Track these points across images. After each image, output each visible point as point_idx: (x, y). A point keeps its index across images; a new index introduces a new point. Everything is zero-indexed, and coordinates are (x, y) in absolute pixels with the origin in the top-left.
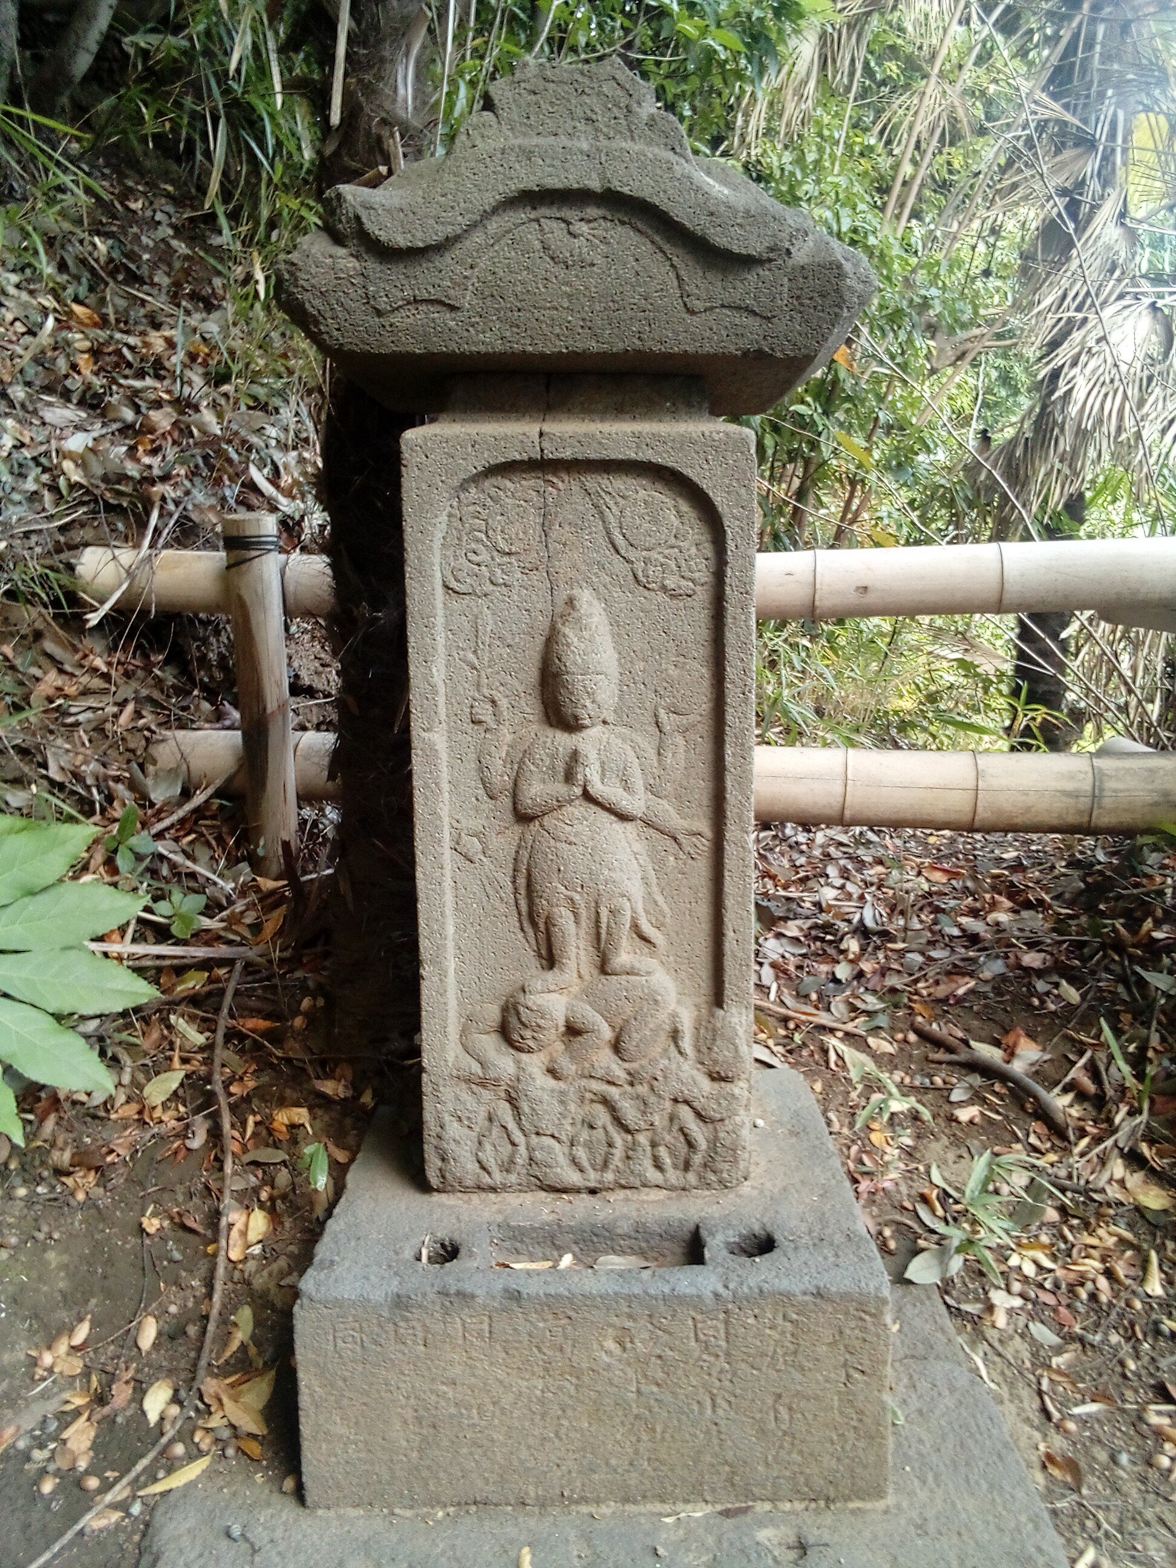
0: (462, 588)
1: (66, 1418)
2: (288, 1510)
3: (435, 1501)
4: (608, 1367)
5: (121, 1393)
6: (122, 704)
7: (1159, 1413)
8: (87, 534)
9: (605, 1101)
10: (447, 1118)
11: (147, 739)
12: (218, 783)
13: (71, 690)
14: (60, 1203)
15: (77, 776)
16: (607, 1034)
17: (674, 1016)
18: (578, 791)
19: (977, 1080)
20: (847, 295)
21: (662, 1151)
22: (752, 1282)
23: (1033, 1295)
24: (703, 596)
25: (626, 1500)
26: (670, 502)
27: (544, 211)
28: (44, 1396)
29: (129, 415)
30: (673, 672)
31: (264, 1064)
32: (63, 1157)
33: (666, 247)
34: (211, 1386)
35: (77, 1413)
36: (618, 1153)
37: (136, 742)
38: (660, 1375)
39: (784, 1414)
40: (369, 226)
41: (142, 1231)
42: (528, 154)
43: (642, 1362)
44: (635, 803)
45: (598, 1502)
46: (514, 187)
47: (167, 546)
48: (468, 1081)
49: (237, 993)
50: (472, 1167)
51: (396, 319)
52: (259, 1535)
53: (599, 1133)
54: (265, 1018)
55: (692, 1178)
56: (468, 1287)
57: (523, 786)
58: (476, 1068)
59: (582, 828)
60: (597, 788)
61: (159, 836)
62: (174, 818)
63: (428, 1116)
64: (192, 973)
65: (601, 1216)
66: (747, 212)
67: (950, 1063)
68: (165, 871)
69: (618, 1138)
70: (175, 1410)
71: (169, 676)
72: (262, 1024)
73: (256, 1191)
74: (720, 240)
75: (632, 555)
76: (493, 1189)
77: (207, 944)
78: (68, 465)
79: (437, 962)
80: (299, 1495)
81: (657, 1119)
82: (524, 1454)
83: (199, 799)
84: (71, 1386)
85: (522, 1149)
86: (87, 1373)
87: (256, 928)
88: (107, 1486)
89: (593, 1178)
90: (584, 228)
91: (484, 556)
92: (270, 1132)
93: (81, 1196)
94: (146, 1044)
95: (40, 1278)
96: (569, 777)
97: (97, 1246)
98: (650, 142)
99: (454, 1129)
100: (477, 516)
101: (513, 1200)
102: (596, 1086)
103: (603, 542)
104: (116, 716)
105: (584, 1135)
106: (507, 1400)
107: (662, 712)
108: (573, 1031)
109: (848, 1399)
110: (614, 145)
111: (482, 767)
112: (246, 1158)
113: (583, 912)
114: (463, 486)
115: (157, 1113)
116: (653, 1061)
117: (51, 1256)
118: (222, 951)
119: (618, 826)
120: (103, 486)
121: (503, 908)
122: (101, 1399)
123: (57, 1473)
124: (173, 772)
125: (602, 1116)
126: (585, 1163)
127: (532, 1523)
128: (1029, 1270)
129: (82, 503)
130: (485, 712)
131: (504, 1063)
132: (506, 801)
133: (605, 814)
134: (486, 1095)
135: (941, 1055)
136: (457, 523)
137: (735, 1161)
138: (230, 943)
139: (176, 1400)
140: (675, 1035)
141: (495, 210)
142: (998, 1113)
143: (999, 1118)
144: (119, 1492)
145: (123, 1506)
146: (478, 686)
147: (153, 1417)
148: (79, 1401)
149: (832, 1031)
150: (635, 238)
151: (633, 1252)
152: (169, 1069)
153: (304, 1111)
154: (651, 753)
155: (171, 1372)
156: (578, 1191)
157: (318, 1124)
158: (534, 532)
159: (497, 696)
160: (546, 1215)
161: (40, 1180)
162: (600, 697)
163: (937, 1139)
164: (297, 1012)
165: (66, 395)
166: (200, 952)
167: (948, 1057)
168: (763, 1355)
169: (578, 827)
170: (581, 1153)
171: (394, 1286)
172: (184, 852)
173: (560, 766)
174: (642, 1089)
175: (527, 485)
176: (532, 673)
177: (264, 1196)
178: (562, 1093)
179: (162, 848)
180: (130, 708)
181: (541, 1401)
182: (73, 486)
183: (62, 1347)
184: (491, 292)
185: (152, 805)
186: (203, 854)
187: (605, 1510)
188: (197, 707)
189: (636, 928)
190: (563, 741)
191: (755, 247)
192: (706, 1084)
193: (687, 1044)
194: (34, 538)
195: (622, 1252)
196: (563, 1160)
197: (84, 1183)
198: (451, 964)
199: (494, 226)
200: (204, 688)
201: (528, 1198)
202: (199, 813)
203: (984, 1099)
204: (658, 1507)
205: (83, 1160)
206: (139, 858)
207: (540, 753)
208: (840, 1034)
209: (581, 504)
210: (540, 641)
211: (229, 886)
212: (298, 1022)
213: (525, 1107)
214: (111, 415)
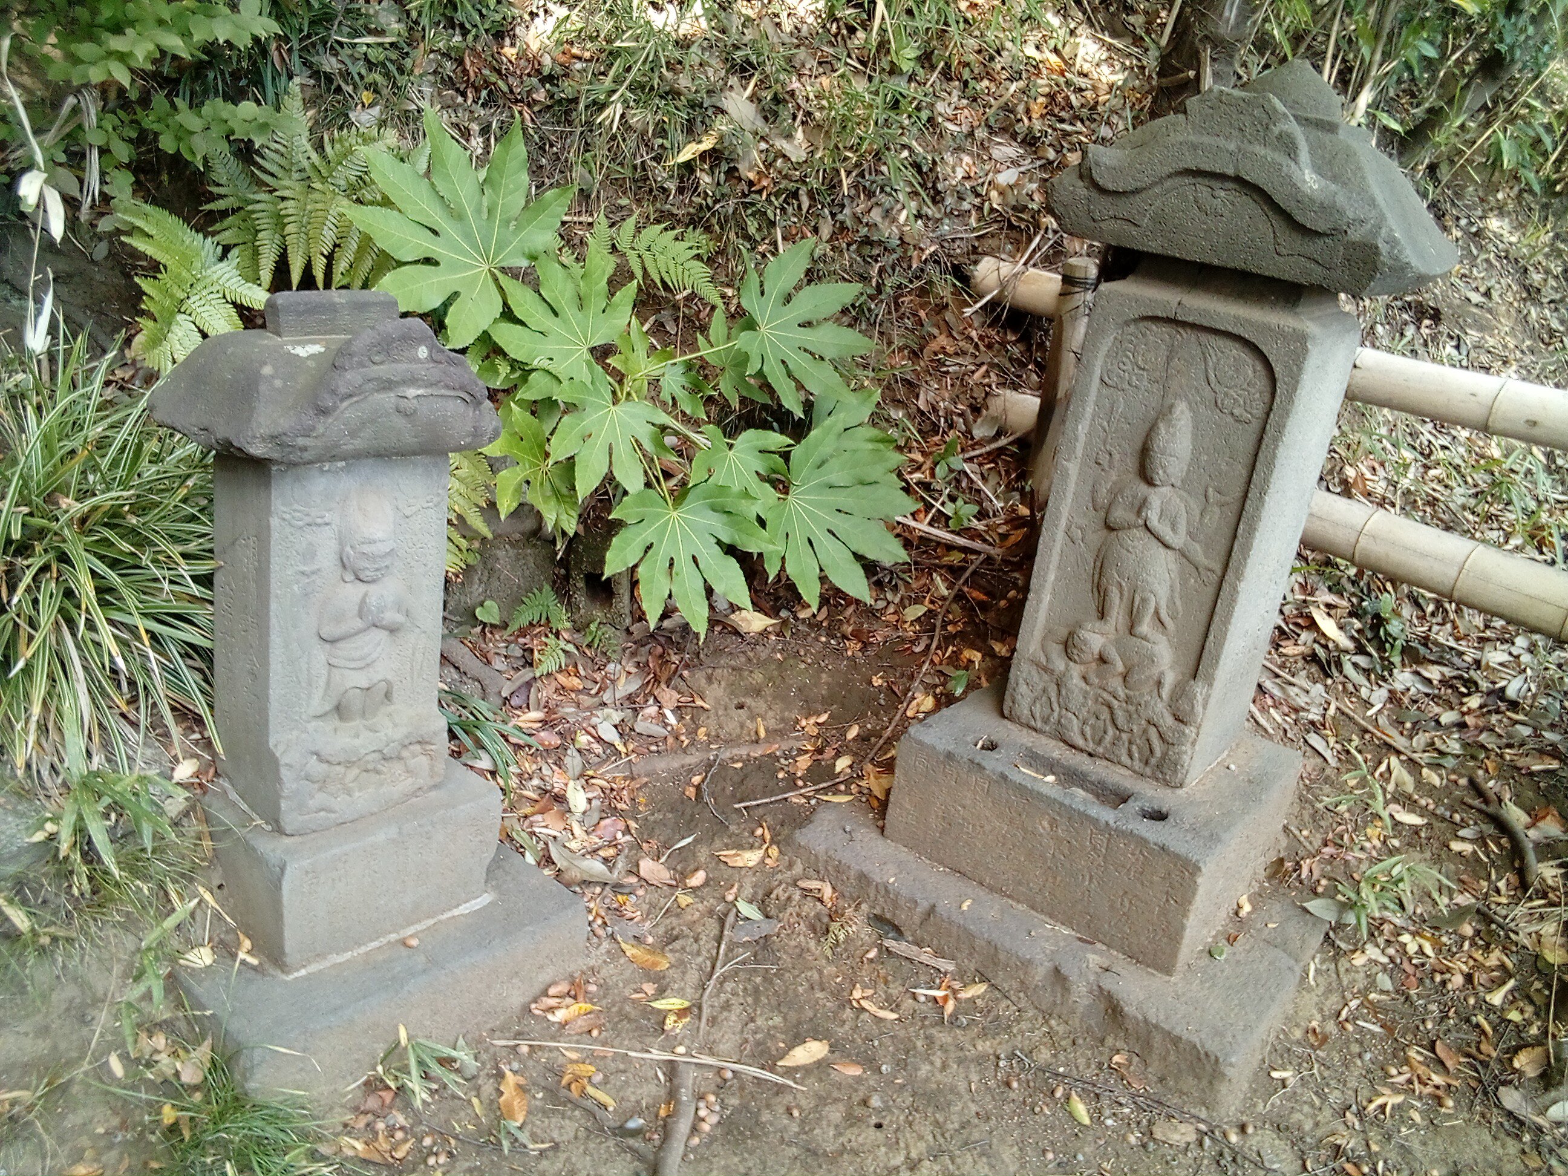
0: (1110, 382)
1: (802, 752)
2: (875, 835)
3: (941, 863)
4: (1041, 835)
5: (829, 753)
6: (980, 366)
7: (1418, 1052)
8: (992, 242)
9: (1110, 707)
10: (1021, 681)
11: (987, 394)
12: (1018, 435)
13: (950, 350)
14: (839, 653)
15: (935, 410)
16: (1120, 667)
17: (1162, 673)
18: (1141, 522)
19: (1489, 829)
20: (1380, 266)
21: (1134, 748)
22: (1130, 827)
23: (1398, 961)
24: (1256, 425)
25: (1032, 908)
26: (1249, 361)
27: (1199, 180)
28: (797, 739)
29: (1051, 154)
30: (1224, 467)
31: (971, 621)
32: (848, 629)
33: (1270, 213)
34: (869, 767)
35: (807, 752)
36: (1108, 738)
37: (979, 394)
38: (1066, 852)
39: (1127, 904)
40: (1094, 174)
41: (870, 683)
42: (1194, 147)
43: (1059, 840)
44: (1178, 540)
45: (1018, 902)
46: (1182, 165)
47: (1034, 265)
48: (1037, 665)
49: (974, 573)
50: (1026, 712)
51: (1103, 225)
52: (857, 836)
53: (1101, 723)
54: (986, 594)
55: (1148, 771)
56: (984, 763)
57: (1113, 510)
58: (1043, 660)
59: (1139, 545)
60: (1154, 522)
61: (970, 460)
62: (983, 450)
63: (1011, 675)
64: (955, 552)
65: (1084, 768)
66: (1322, 203)
67: (1480, 811)
68: (964, 484)
69: (1111, 731)
70: (849, 771)
71: (1016, 351)
72: (982, 597)
73: (936, 686)
74: (1299, 218)
75: (1217, 388)
76: (1035, 730)
77: (972, 538)
78: (994, 194)
79: (1038, 593)
80: (882, 829)
81: (1135, 728)
82: (989, 859)
83: (1003, 442)
84: (809, 740)
85: (1056, 714)
86: (817, 737)
87: (1004, 537)
88: (805, 786)
89: (1091, 747)
90: (1222, 194)
91: (1129, 367)
92: (958, 659)
93: (850, 653)
94: (915, 585)
95: (815, 685)
96: (1139, 513)
97: (847, 682)
98: (1274, 150)
99: (1023, 688)
100: (1131, 342)
101: (1044, 740)
102: (1105, 695)
103: (1202, 376)
104: (973, 372)
105: (1092, 721)
106: (987, 828)
107: (1210, 490)
108: (1102, 660)
109: (1164, 913)
110: (1250, 148)
111: (1094, 491)
112: (939, 668)
113: (1126, 593)
114: (1127, 323)
115: (906, 626)
116: (1142, 695)
117: (824, 676)
118: (977, 545)
119: (1162, 550)
120: (1011, 212)
121: (1084, 576)
122: (820, 751)
123: (788, 772)
124: (995, 419)
125: (1105, 715)
126: (1089, 737)
127: (982, 893)
128: (1412, 948)
129: (996, 221)
130: (1104, 459)
131: (1060, 664)
132: (1102, 514)
133: (1155, 541)
134: (1046, 677)
135: (1476, 803)
136: (1117, 343)
137: (1176, 771)
138: (985, 541)
139: (851, 767)
140: (1159, 684)
141: (1170, 176)
142: (1488, 857)
143: (1485, 859)
144: (808, 791)
145: (809, 798)
146: (1105, 443)
147: (838, 769)
148: (809, 748)
149: (1398, 753)
150: (1252, 204)
151: (1092, 792)
152: (922, 603)
153: (979, 655)
154: (1197, 513)
155: (855, 754)
156: (1082, 750)
157: (983, 665)
158: (1161, 360)
159: (1114, 452)
160: (1056, 754)
161: (834, 637)
162: (1170, 470)
163: (1422, 851)
164: (1004, 597)
165: (1014, 136)
166: (961, 541)
167: (1483, 807)
168: (1123, 866)
169: (1136, 543)
170: (1088, 730)
171: (951, 748)
172: (982, 474)
173: (1137, 503)
174: (1132, 708)
175: (1165, 330)
176: (1138, 445)
177: (938, 691)
178: (1086, 692)
179: (967, 467)
180: (984, 368)
181: (1004, 837)
182: (992, 210)
183: (812, 721)
184: (1159, 220)
185: (972, 438)
186: (993, 479)
187: (1020, 906)
188: (1028, 377)
189: (1157, 613)
190: (1143, 488)
191: (1321, 227)
192: (1169, 721)
193: (1165, 692)
194: (958, 242)
195: (1086, 790)
196: (1076, 729)
197: (853, 647)
198: (1047, 598)
199: (1168, 184)
200: (1037, 364)
201: (1053, 743)
202: (1001, 450)
203: (1486, 845)
204: (1048, 920)
205: (857, 635)
206: (951, 471)
207: (1128, 492)
208: (1403, 758)
209: (1196, 351)
210: (1147, 426)
211: (999, 505)
212: (1003, 603)
213: (1064, 692)
214: (1040, 154)
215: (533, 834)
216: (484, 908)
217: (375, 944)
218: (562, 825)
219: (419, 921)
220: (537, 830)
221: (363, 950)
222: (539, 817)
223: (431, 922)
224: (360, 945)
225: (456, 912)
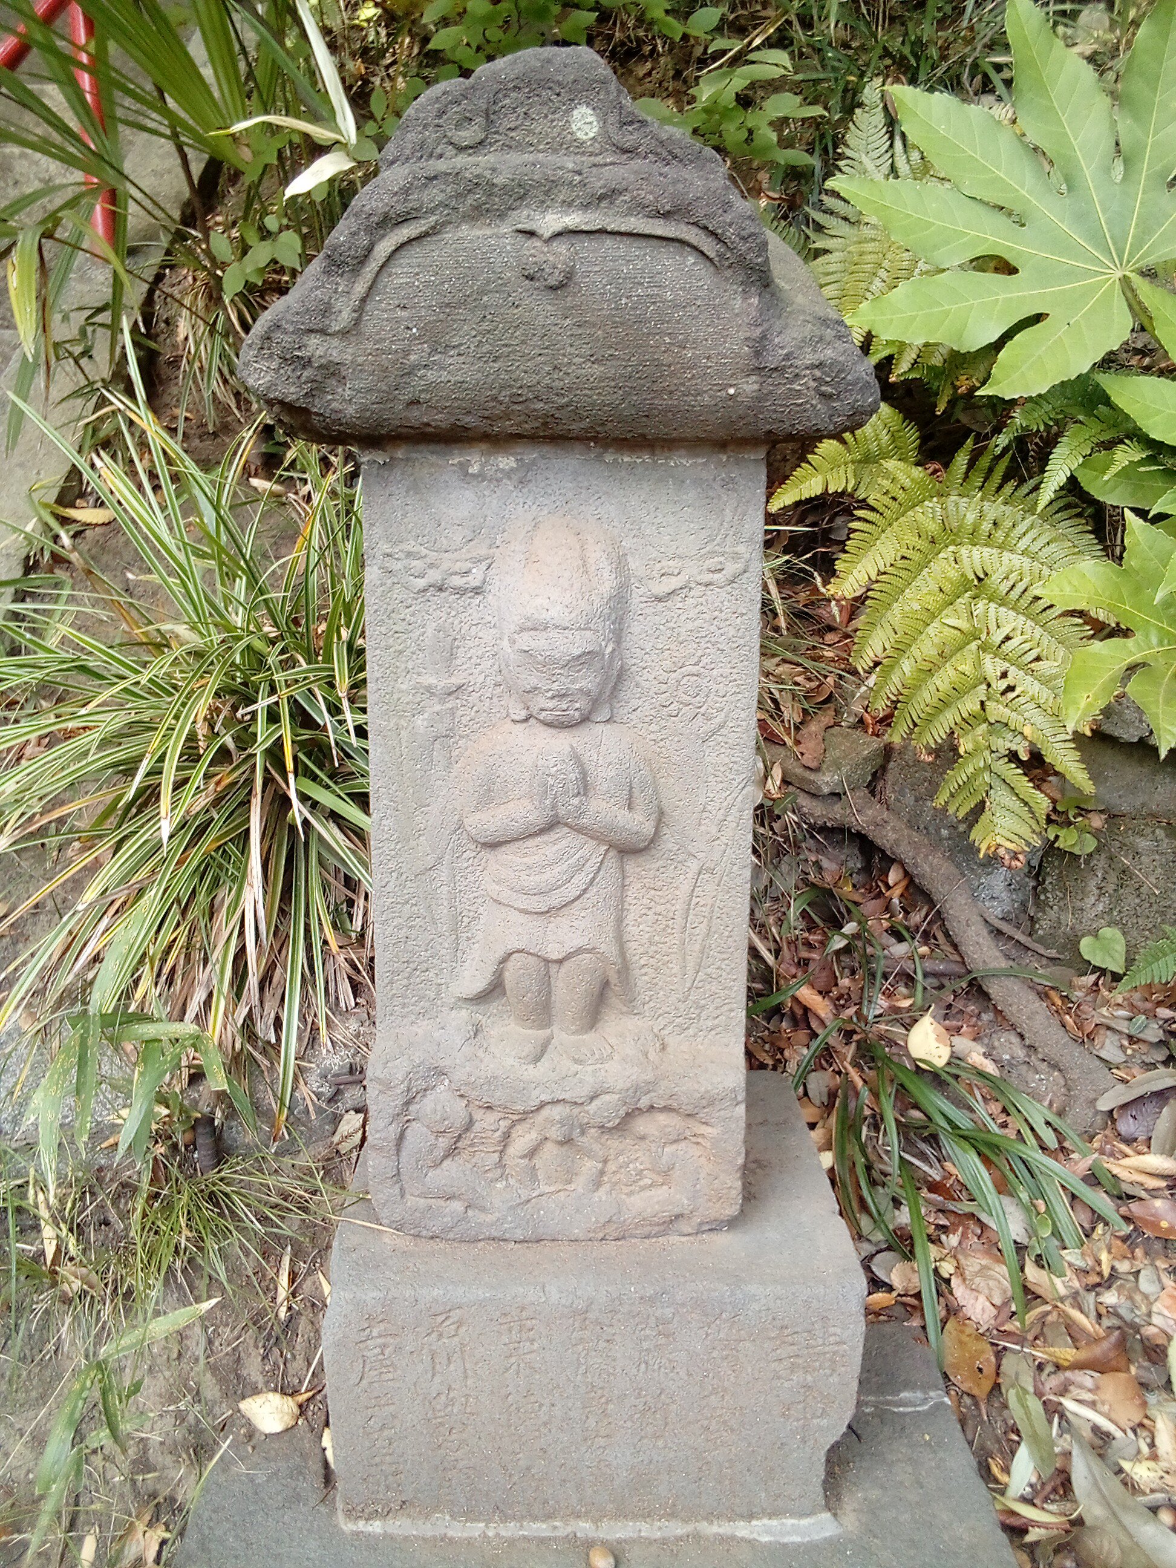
215: (1053, 1410)
216: (811, 1549)
217: (540, 1528)
218: (1130, 1414)
219: (647, 1515)
220: (1069, 1404)
221: (510, 1530)
222: (1086, 1378)
223: (678, 1529)
224: (505, 1518)
225: (742, 1530)
